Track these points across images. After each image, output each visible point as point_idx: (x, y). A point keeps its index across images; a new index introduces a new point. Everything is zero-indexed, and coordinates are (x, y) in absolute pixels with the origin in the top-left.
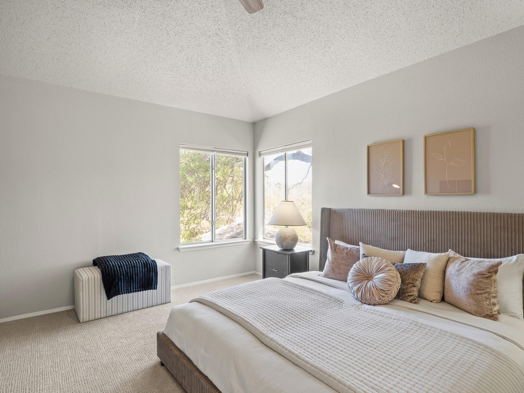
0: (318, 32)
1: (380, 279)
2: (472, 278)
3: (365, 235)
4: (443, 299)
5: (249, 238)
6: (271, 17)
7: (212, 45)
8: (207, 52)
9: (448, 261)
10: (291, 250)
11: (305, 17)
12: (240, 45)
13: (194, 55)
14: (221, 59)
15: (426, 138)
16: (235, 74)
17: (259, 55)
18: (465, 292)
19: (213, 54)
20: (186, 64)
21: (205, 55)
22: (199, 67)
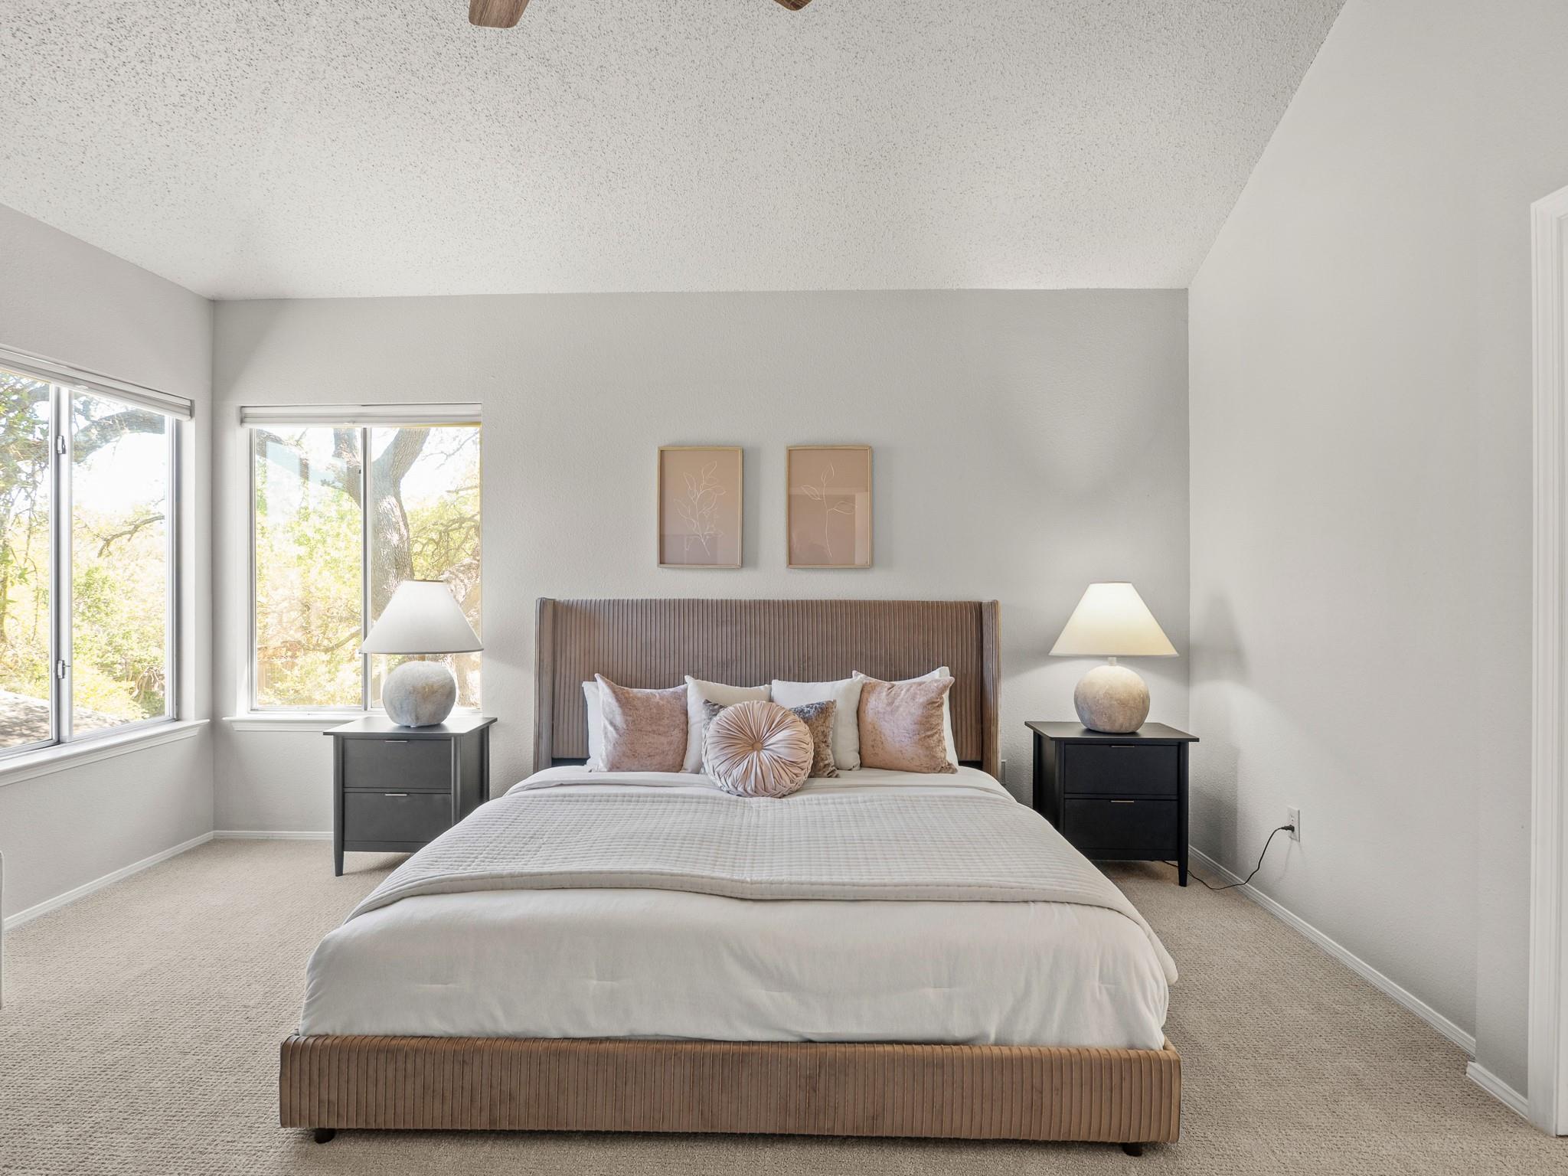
0: (604, 144)
1: (783, 742)
2: (919, 712)
3: (658, 661)
4: (862, 766)
5: (194, 716)
6: (496, 49)
7: (238, 21)
8: (207, 33)
9: (864, 690)
10: (438, 726)
11: (590, 97)
12: (334, 64)
13: (153, 20)
14: (240, 71)
15: (790, 452)
16: (255, 133)
17: (386, 118)
18: (910, 738)
19: (222, 48)
20: (97, 33)
21: (195, 38)
22: (139, 67)
